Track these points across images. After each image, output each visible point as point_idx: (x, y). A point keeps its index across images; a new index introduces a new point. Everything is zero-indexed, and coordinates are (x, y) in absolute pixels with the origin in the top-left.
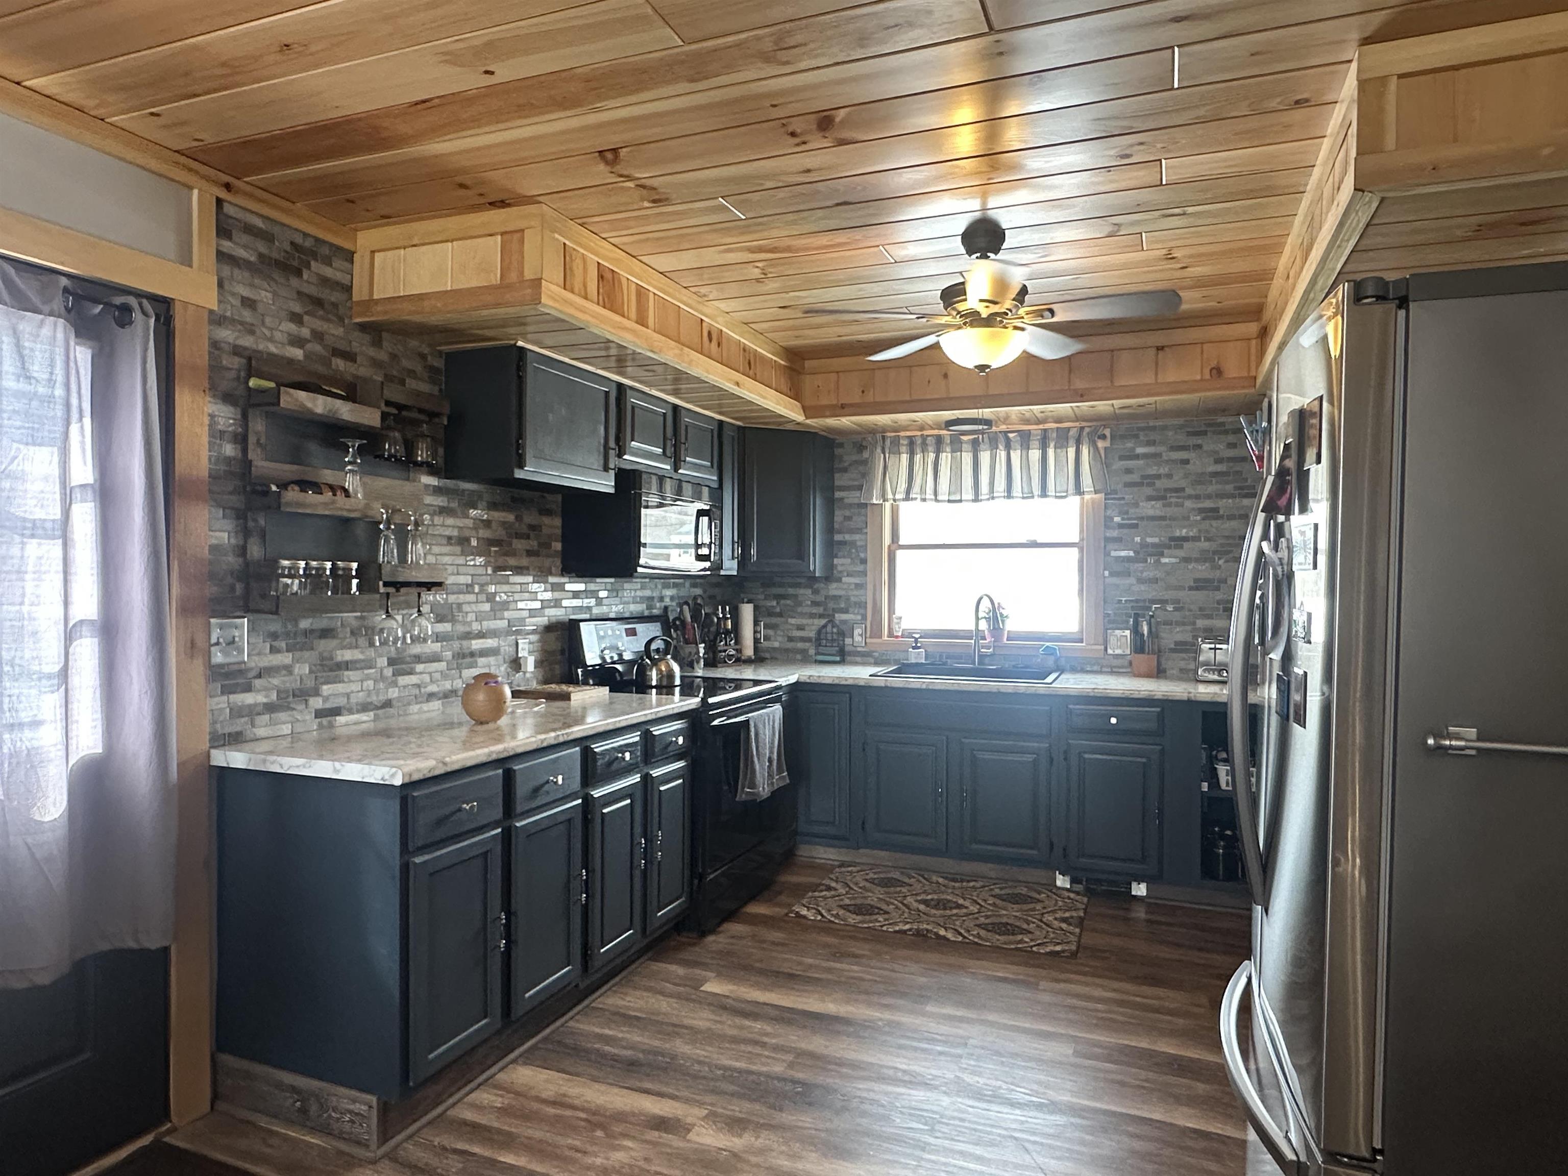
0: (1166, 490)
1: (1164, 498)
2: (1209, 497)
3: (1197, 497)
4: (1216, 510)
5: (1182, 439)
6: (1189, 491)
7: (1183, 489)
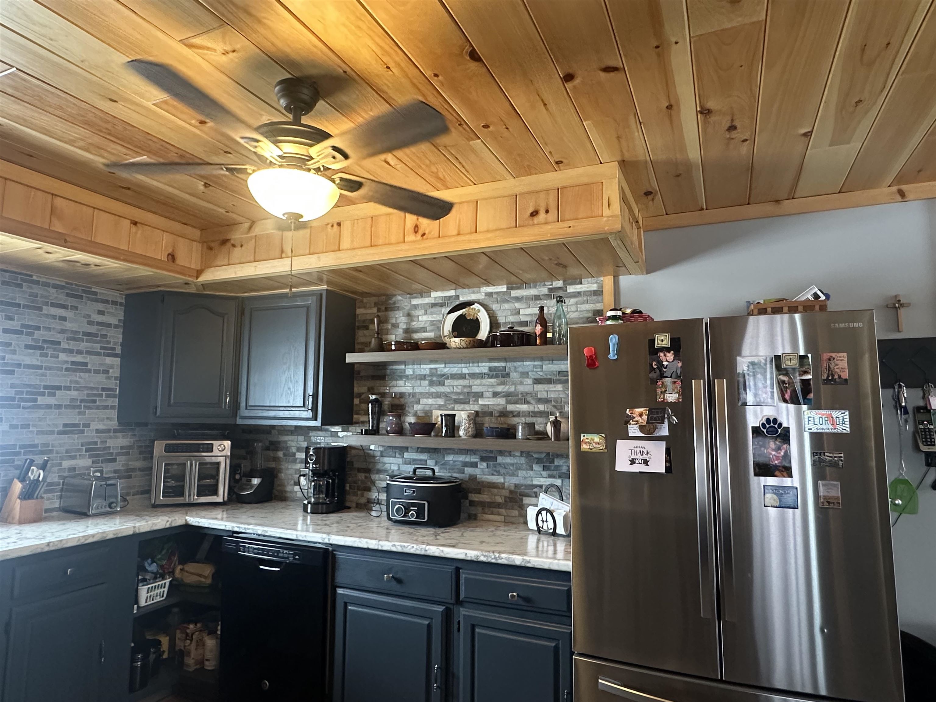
0: (45, 341)
1: (42, 348)
2: (80, 352)
3: (71, 351)
4: (86, 364)
5: (62, 298)
6: (64, 345)
7: (59, 343)
